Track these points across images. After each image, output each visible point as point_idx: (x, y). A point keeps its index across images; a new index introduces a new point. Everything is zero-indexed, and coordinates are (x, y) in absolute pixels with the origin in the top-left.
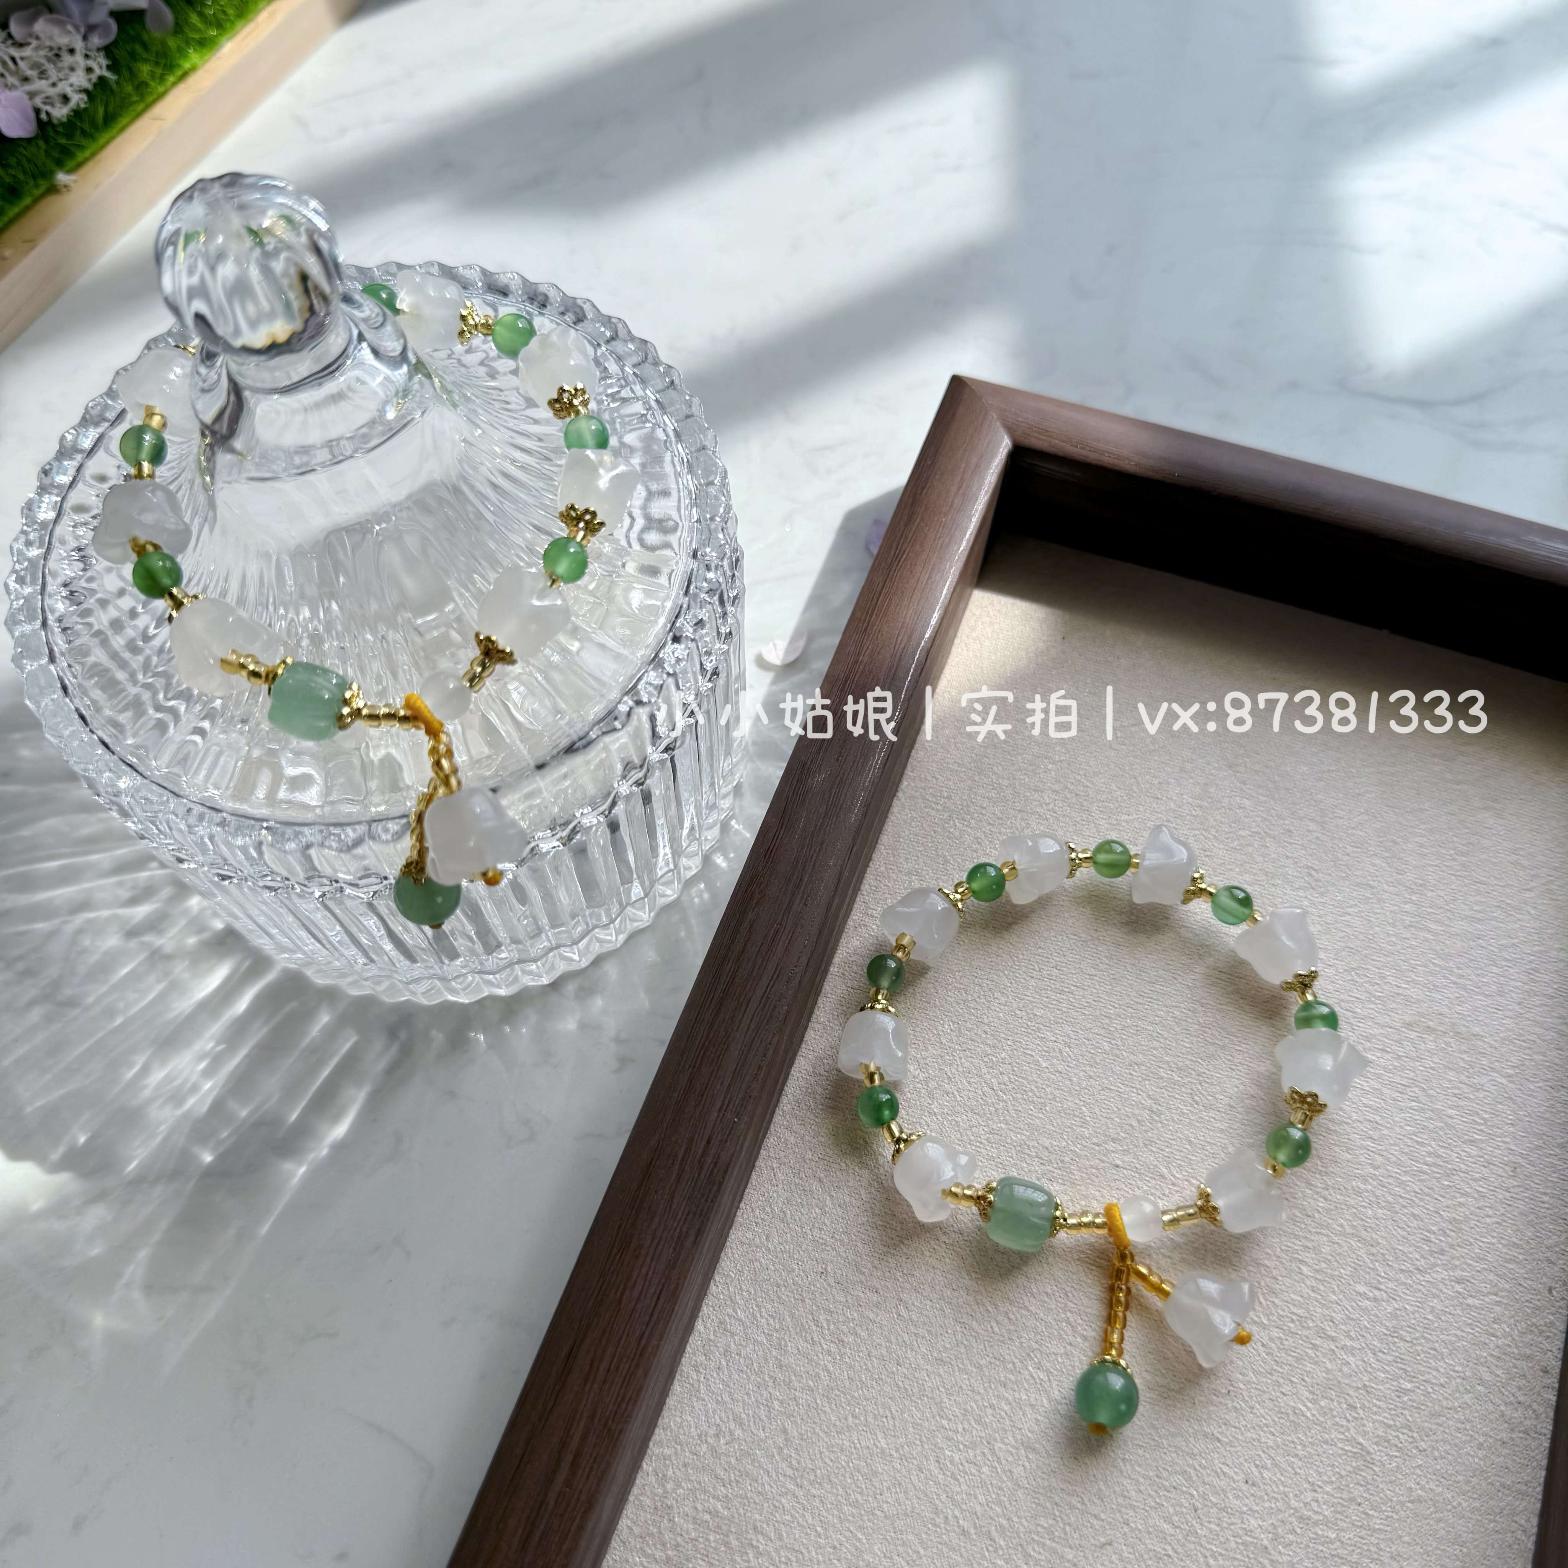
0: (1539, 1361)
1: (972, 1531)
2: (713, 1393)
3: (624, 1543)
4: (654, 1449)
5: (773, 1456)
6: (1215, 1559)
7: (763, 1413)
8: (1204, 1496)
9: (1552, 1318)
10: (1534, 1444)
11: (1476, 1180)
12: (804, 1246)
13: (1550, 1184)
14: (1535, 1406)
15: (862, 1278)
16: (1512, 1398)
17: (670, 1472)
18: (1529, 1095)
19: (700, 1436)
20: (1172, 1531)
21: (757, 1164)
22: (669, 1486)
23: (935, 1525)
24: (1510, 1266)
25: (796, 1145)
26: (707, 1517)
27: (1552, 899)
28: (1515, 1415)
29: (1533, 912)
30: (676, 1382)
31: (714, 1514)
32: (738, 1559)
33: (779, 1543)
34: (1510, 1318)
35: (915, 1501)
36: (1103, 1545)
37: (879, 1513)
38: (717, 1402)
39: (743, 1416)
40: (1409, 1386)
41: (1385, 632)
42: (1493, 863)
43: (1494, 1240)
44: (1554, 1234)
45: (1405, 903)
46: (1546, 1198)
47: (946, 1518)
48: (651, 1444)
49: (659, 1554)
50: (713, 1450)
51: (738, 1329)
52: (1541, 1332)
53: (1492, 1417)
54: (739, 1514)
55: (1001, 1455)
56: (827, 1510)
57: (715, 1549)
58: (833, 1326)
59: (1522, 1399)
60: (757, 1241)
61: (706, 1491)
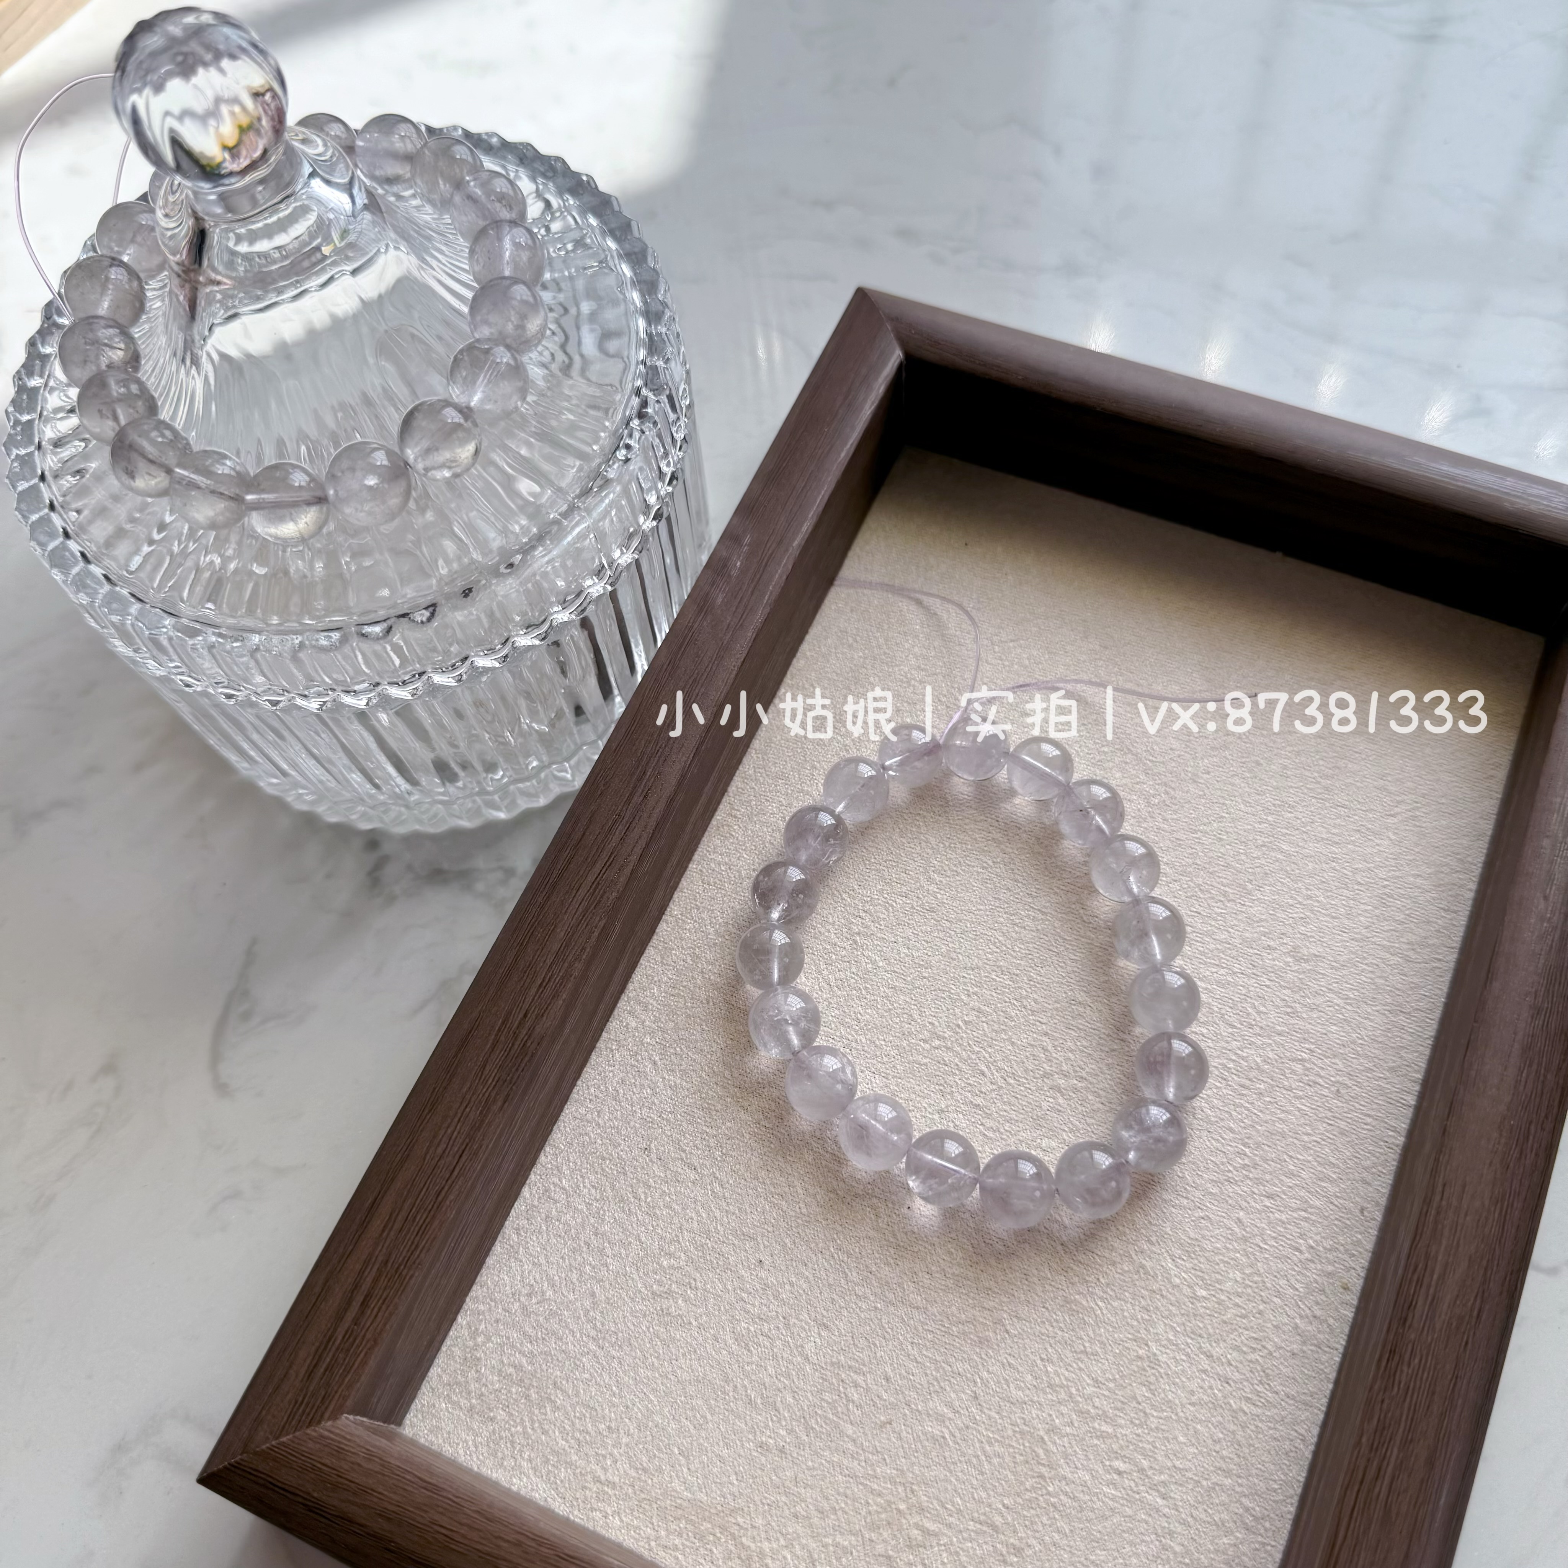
0: (1341, 1277)
1: (759, 1401)
2: (531, 1255)
3: (433, 1389)
4: (469, 1304)
5: (579, 1318)
6: (990, 1444)
7: (574, 1276)
8: (985, 1383)
9: (1359, 1236)
10: (1324, 1358)
11: (1299, 1098)
12: (632, 1123)
13: (1375, 1106)
14: (1331, 1321)
15: (684, 1155)
16: (1308, 1311)
17: (482, 1327)
18: (1366, 1018)
19: (514, 1294)
20: (951, 1415)
21: (598, 1045)
22: (480, 1340)
23: (724, 1393)
24: (1323, 1184)
25: (636, 1028)
26: (511, 1370)
27: (1415, 826)
28: (1309, 1328)
29: (1393, 837)
30: (497, 1243)
31: (518, 1367)
32: (537, 1412)
33: (575, 1399)
34: (1316, 1234)
35: (707, 1368)
36: (883, 1425)
37: (672, 1378)
38: (534, 1264)
39: (556, 1278)
40: (1204, 1293)
41: (1279, 555)
42: (1358, 788)
43: (1310, 1158)
44: (1374, 1155)
45: (1260, 823)
46: (1369, 1120)
47: (736, 1387)
48: (468, 1299)
49: (463, 1402)
50: (524, 1308)
51: (560, 1196)
52: (1346, 1250)
53: (1285, 1328)
54: (542, 1370)
55: (795, 1330)
56: (624, 1372)
57: (516, 1400)
58: (649, 1199)
59: (1318, 1313)
60: (589, 1116)
61: (513, 1346)
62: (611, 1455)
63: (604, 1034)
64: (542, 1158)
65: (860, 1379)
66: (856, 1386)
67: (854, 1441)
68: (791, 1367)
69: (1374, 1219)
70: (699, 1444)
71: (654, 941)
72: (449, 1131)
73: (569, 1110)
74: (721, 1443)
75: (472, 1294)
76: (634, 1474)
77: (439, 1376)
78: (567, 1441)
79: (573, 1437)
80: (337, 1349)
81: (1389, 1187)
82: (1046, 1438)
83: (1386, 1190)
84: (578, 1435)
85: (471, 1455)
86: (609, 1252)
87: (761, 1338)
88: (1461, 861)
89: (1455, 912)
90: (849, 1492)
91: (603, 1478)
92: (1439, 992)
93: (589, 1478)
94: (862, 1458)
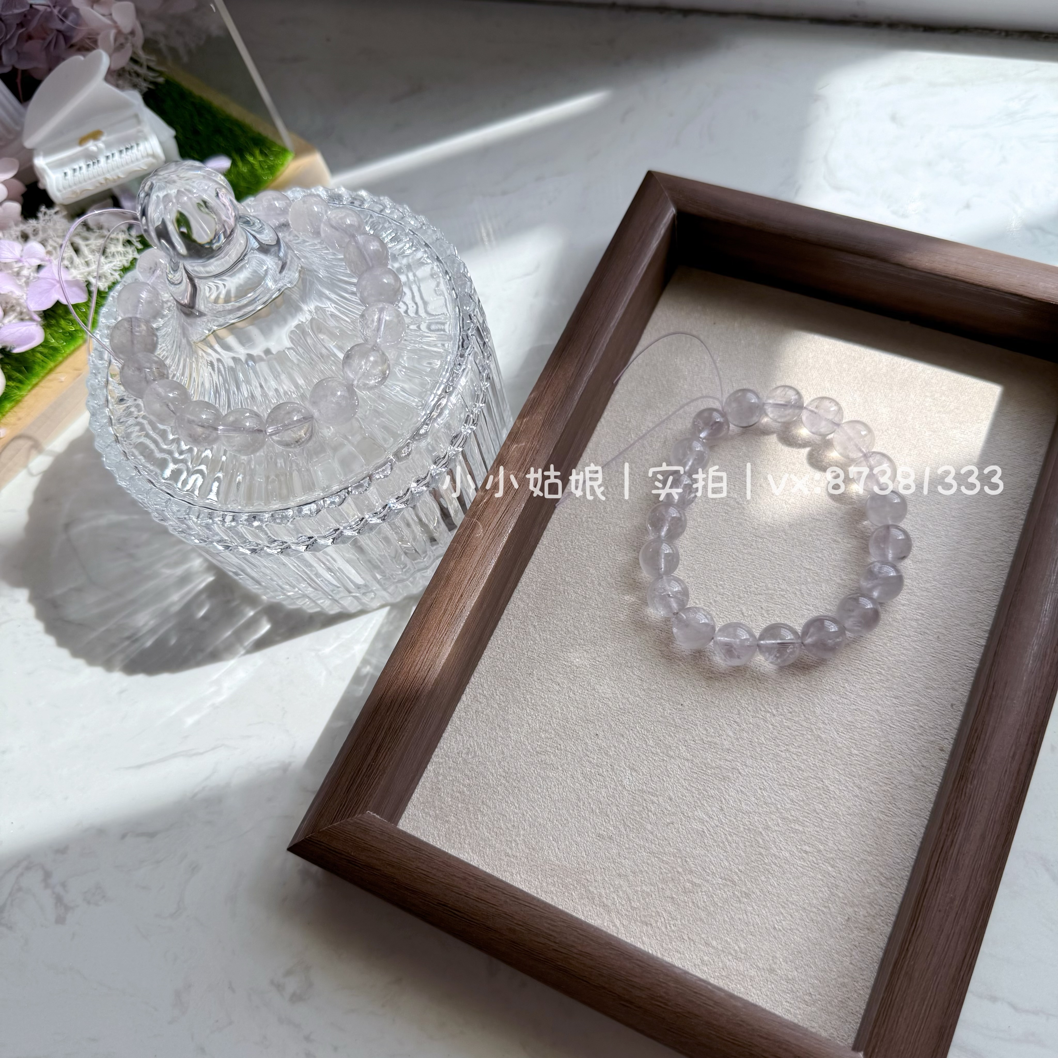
0: (939, 744)
1: (597, 811)
2: (468, 732)
3: (414, 806)
5: (495, 766)
6: (730, 835)
7: (492, 743)
9: (950, 720)
10: (929, 789)
11: (915, 642)
12: (523, 660)
13: (961, 646)
14: (933, 768)
15: (552, 677)
16: (919, 763)
17: (441, 771)
18: (956, 596)
19: (458, 753)
20: (708, 820)
21: (502, 617)
22: (440, 778)
23: (577, 806)
24: (929, 691)
25: (523, 608)
26: (458, 794)
28: (920, 772)
30: (449, 726)
31: (462, 793)
32: (472, 817)
33: (494, 811)
34: (924, 719)
35: (568, 793)
38: (469, 736)
39: (482, 744)
40: (857, 752)
41: (907, 323)
43: (921, 676)
44: (960, 674)
46: (957, 654)
47: (584, 803)
48: (433, 756)
49: (431, 812)
50: (464, 760)
51: (483, 700)
52: (942, 728)
53: (905, 772)
54: (475, 794)
55: (618, 772)
57: (461, 811)
58: (533, 701)
59: (925, 764)
60: (498, 657)
61: (459, 782)
62: (515, 841)
63: (505, 612)
64: (472, 679)
65: (655, 799)
66: (653, 803)
67: (652, 833)
68: (615, 792)
69: (960, 711)
70: (564, 835)
72: (422, 658)
73: (487, 653)
74: (577, 835)
75: (435, 753)
76: (528, 851)
77: (418, 798)
78: (490, 834)
79: (493, 831)
80: (364, 775)
81: (969, 693)
82: (763, 832)
83: (967, 694)
84: (495, 830)
85: (436, 842)
86: (511, 729)
87: (598, 776)
88: (1017, 503)
89: (1012, 533)
90: (649, 862)
91: (510, 853)
92: (1001, 579)
93: (503, 853)
94: (657, 843)
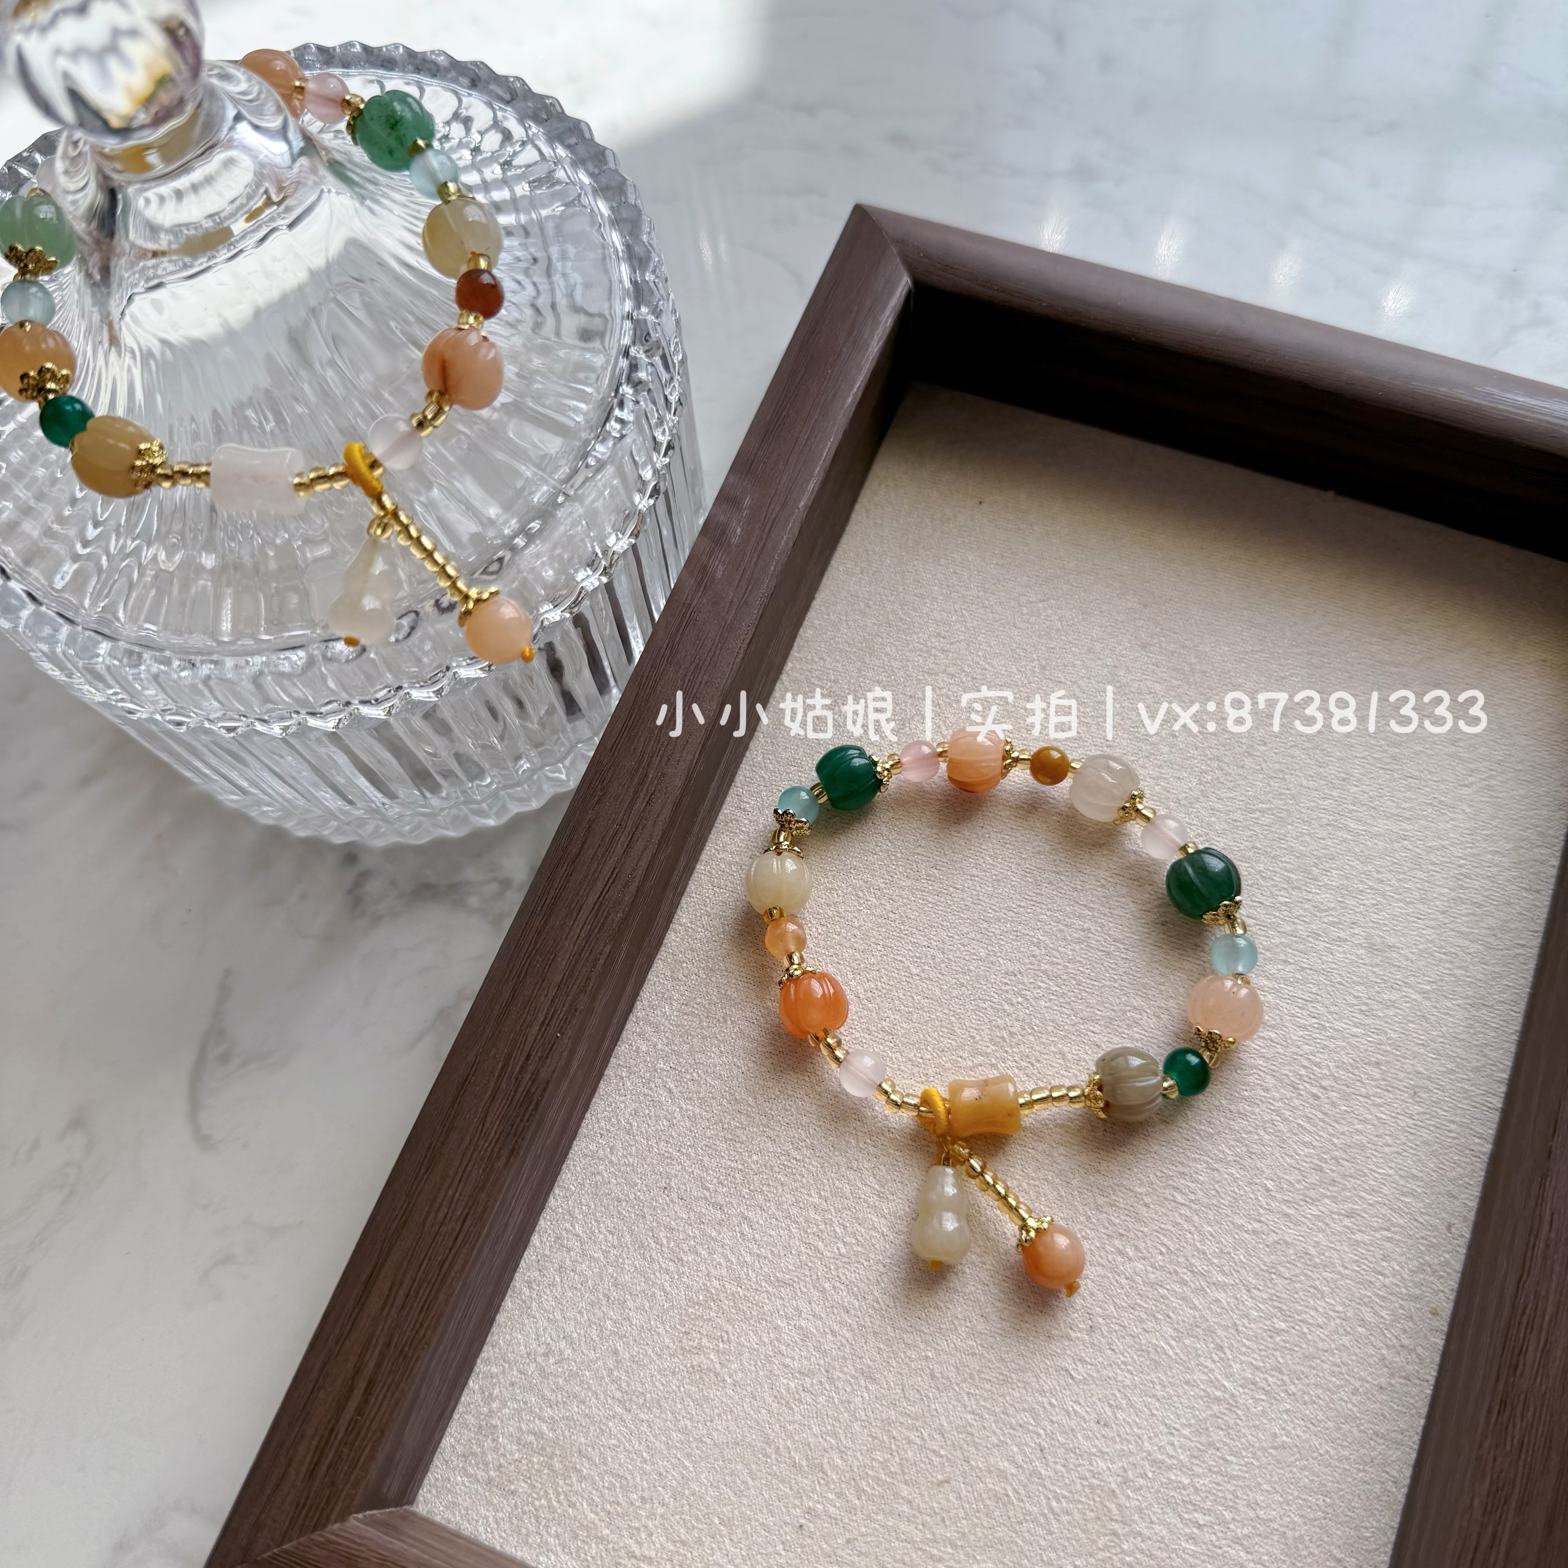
0: (1429, 1302)
1: (804, 1463)
2: (545, 1311)
3: (447, 1462)
4: (481, 1366)
5: (602, 1378)
6: (1058, 1501)
7: (594, 1333)
8: (1051, 1436)
9: (1447, 1256)
10: (1415, 1391)
11: (1378, 1106)
12: (649, 1160)
13: (1459, 1112)
14: (1420, 1350)
15: (707, 1194)
16: (1395, 1341)
17: (496, 1391)
18: (1446, 1014)
19: (529, 1355)
20: (1014, 1471)
21: (606, 1072)
22: (494, 1405)
23: (765, 1455)
24: (1407, 1200)
25: (647, 1053)
26: (531, 1438)
27: (1491, 797)
28: (1397, 1359)
29: (1468, 810)
30: (508, 1298)
31: (539, 1435)
32: (561, 1482)
33: (603, 1468)
34: (1401, 1255)
35: (746, 1429)
36: (940, 1483)
37: (709, 1441)
38: (549, 1320)
40: (1283, 1326)
41: (1330, 494)
42: (1429, 756)
43: (1391, 1172)
44: (1459, 1166)
45: (1324, 799)
46: (1453, 1127)
47: (778, 1448)
48: (479, 1361)
49: (480, 1474)
50: (542, 1371)
51: (574, 1243)
52: (1434, 1272)
53: (1371, 1361)
54: (564, 1437)
55: (840, 1384)
56: (655, 1436)
57: (538, 1471)
58: (672, 1244)
59: (1406, 1342)
60: (600, 1153)
61: (532, 1412)
62: (645, 1527)
63: (613, 1060)
64: (552, 1202)
65: (913, 1436)
66: (910, 1442)
67: (910, 1502)
68: (837, 1425)
69: (1462, 1236)
70: (741, 1513)
71: (663, 953)
73: (579, 1146)
74: (765, 1510)
75: (484, 1355)
76: (672, 1548)
77: (453, 1446)
78: (596, 1514)
79: (603, 1509)
80: (340, 1444)
81: (1477, 1200)
82: (1118, 1492)
83: (1474, 1204)
84: (608, 1507)
85: (492, 1533)
86: (630, 1304)
87: (803, 1394)
88: (1542, 834)
89: (1538, 892)
90: (907, 1559)
91: (638, 1553)
92: (1523, 981)
93: (622, 1553)
94: (919, 1521)
